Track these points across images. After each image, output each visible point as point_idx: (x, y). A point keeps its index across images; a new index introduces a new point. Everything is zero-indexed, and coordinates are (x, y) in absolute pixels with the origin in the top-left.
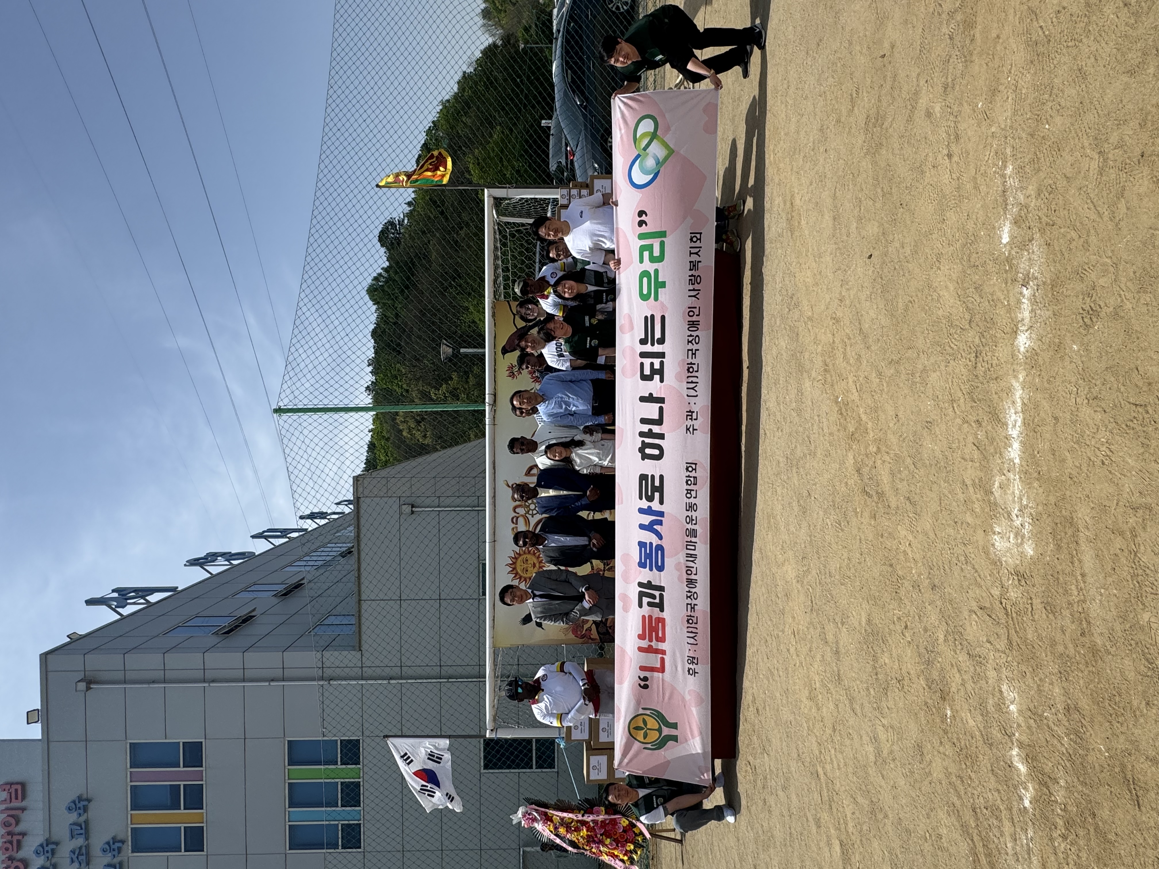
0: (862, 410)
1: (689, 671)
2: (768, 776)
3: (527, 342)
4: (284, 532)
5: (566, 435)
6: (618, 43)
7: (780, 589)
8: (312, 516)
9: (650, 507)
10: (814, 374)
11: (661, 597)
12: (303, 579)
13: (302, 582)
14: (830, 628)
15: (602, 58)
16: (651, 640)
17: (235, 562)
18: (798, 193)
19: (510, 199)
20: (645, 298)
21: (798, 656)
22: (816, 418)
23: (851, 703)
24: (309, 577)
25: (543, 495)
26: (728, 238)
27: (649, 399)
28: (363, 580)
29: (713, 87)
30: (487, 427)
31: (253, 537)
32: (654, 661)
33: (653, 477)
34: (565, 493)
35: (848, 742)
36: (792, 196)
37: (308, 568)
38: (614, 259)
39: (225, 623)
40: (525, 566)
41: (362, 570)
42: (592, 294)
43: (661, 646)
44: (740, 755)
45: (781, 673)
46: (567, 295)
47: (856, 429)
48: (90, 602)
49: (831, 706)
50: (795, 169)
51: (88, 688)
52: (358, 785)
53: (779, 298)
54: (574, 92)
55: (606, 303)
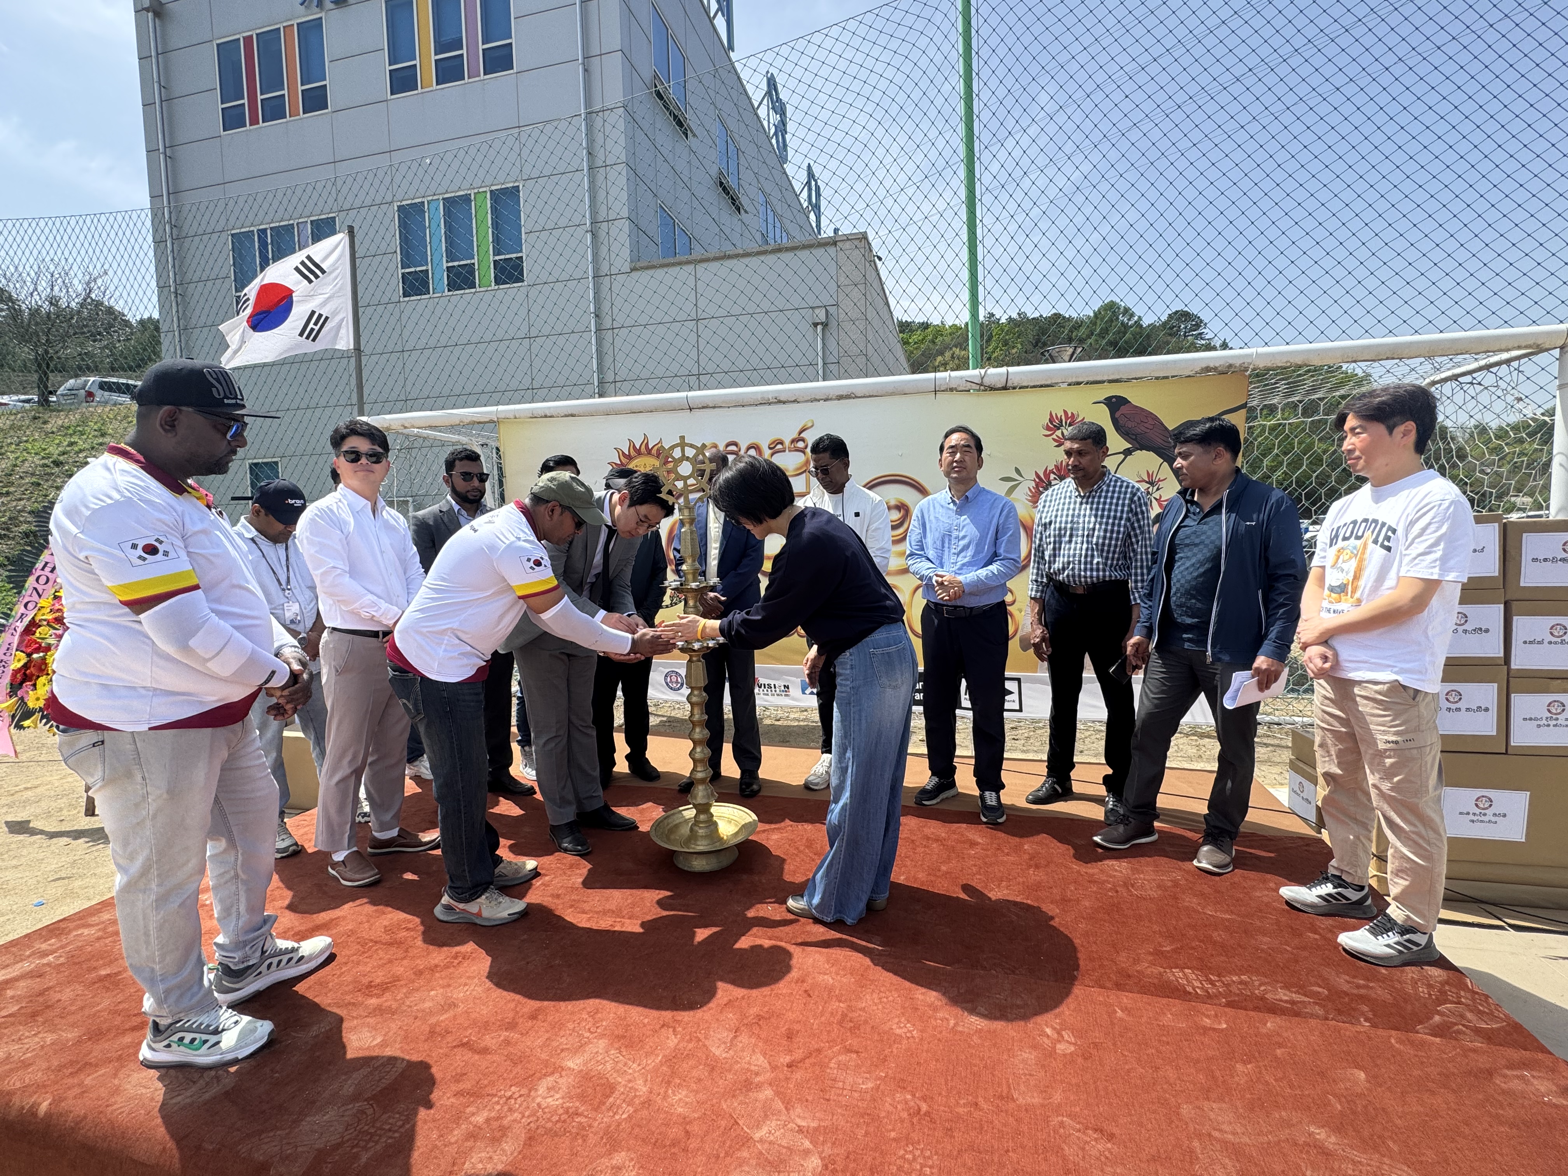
13: (742, 211)
24: (749, 220)
30: (933, 375)
31: (809, 168)
39: (675, 94)
52: (472, 285)
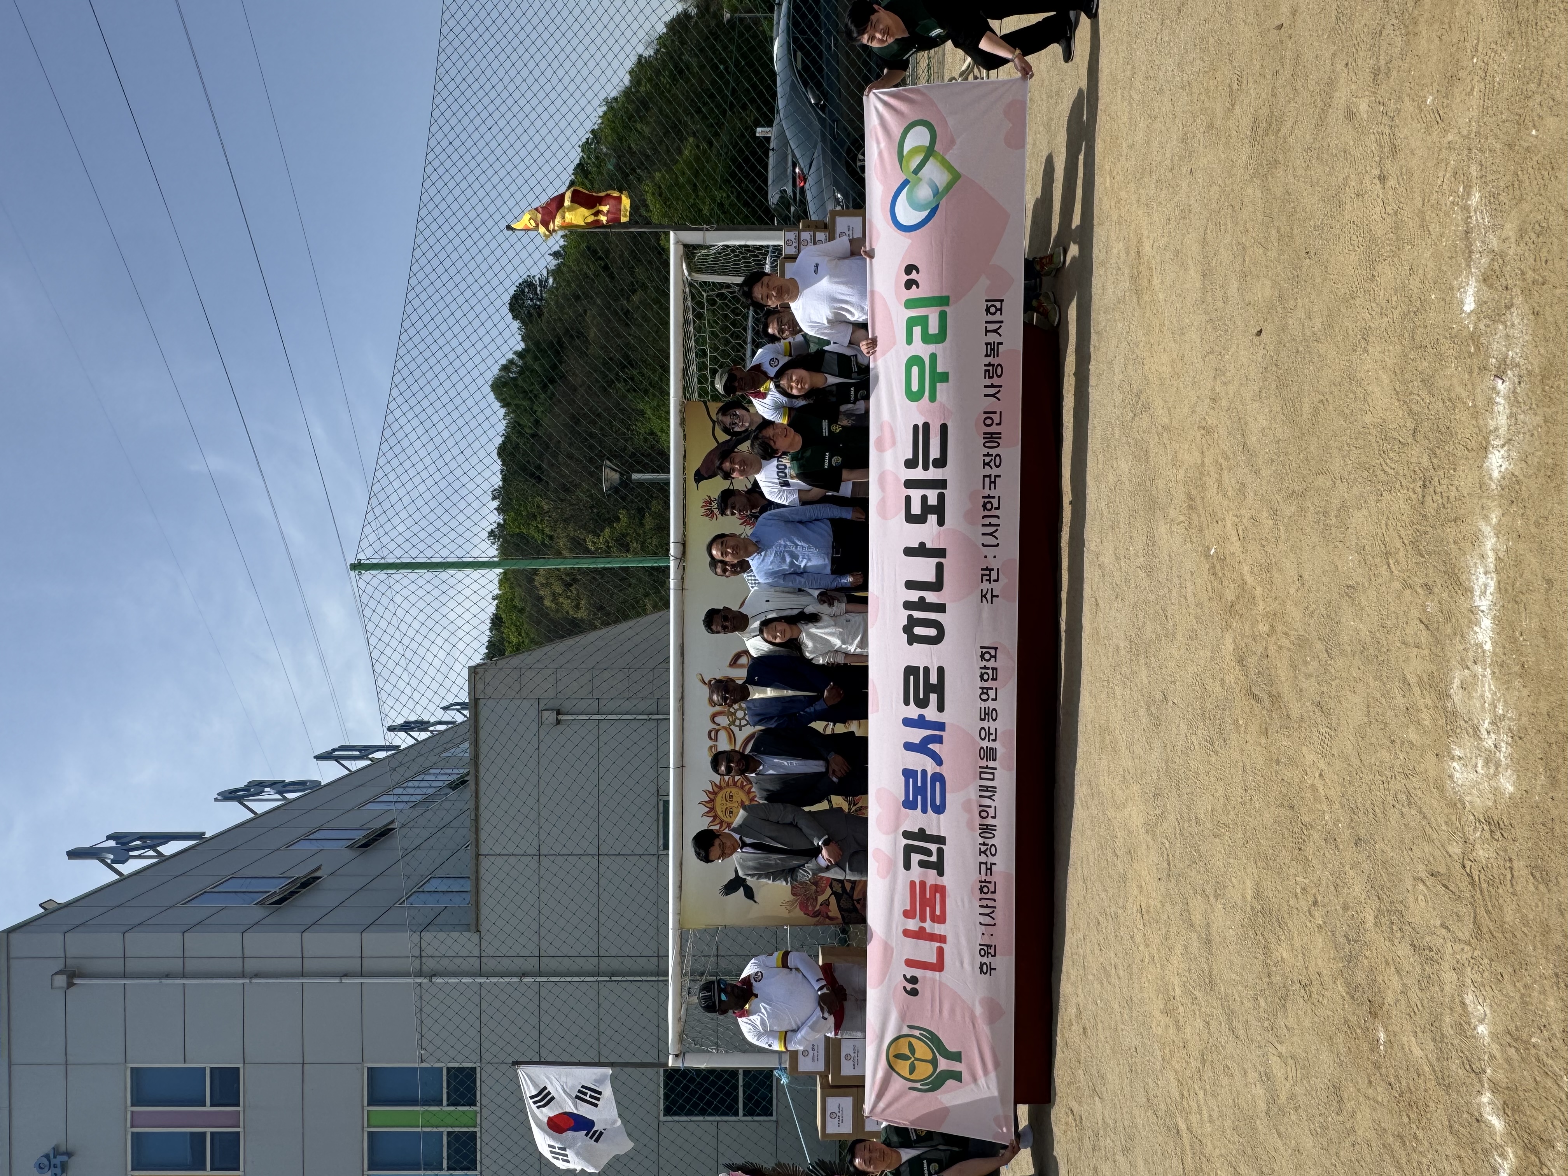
0: (1246, 569)
1: (981, 968)
2: (1101, 1132)
3: (732, 462)
4: (365, 751)
5: (791, 604)
6: (874, 11)
7: (1119, 842)
8: (407, 727)
9: (922, 717)
10: (1172, 513)
11: (940, 852)
12: (392, 822)
13: (390, 827)
14: (1197, 905)
15: (849, 33)
16: (923, 919)
17: (291, 796)
18: (1148, 238)
19: (708, 247)
20: (913, 396)
21: (1147, 946)
22: (1176, 580)
23: (1230, 1022)
24: (401, 819)
25: (757, 696)
26: (1040, 305)
27: (920, 551)
28: (482, 822)
29: (1019, 75)
30: (672, 592)
31: (318, 757)
32: (926, 951)
33: (927, 670)
34: (790, 693)
35: (1225, 1081)
36: (1140, 241)
37: (400, 806)
38: (867, 338)
39: (275, 887)
40: (729, 805)
41: (482, 808)
42: (834, 388)
43: (938, 929)
44: (1058, 1099)
45: (1121, 973)
46: (795, 392)
47: (1237, 598)
48: (74, 854)
49: (1199, 1024)
50: (1143, 200)
51: (70, 985)
52: (473, 1135)
53: (1118, 397)
54: (806, 84)
55: (854, 403)
